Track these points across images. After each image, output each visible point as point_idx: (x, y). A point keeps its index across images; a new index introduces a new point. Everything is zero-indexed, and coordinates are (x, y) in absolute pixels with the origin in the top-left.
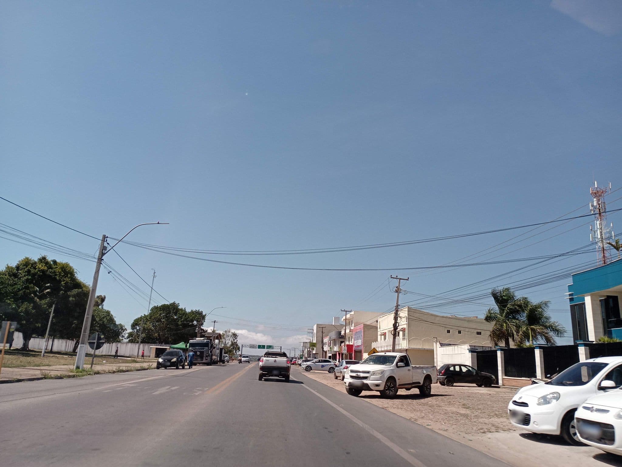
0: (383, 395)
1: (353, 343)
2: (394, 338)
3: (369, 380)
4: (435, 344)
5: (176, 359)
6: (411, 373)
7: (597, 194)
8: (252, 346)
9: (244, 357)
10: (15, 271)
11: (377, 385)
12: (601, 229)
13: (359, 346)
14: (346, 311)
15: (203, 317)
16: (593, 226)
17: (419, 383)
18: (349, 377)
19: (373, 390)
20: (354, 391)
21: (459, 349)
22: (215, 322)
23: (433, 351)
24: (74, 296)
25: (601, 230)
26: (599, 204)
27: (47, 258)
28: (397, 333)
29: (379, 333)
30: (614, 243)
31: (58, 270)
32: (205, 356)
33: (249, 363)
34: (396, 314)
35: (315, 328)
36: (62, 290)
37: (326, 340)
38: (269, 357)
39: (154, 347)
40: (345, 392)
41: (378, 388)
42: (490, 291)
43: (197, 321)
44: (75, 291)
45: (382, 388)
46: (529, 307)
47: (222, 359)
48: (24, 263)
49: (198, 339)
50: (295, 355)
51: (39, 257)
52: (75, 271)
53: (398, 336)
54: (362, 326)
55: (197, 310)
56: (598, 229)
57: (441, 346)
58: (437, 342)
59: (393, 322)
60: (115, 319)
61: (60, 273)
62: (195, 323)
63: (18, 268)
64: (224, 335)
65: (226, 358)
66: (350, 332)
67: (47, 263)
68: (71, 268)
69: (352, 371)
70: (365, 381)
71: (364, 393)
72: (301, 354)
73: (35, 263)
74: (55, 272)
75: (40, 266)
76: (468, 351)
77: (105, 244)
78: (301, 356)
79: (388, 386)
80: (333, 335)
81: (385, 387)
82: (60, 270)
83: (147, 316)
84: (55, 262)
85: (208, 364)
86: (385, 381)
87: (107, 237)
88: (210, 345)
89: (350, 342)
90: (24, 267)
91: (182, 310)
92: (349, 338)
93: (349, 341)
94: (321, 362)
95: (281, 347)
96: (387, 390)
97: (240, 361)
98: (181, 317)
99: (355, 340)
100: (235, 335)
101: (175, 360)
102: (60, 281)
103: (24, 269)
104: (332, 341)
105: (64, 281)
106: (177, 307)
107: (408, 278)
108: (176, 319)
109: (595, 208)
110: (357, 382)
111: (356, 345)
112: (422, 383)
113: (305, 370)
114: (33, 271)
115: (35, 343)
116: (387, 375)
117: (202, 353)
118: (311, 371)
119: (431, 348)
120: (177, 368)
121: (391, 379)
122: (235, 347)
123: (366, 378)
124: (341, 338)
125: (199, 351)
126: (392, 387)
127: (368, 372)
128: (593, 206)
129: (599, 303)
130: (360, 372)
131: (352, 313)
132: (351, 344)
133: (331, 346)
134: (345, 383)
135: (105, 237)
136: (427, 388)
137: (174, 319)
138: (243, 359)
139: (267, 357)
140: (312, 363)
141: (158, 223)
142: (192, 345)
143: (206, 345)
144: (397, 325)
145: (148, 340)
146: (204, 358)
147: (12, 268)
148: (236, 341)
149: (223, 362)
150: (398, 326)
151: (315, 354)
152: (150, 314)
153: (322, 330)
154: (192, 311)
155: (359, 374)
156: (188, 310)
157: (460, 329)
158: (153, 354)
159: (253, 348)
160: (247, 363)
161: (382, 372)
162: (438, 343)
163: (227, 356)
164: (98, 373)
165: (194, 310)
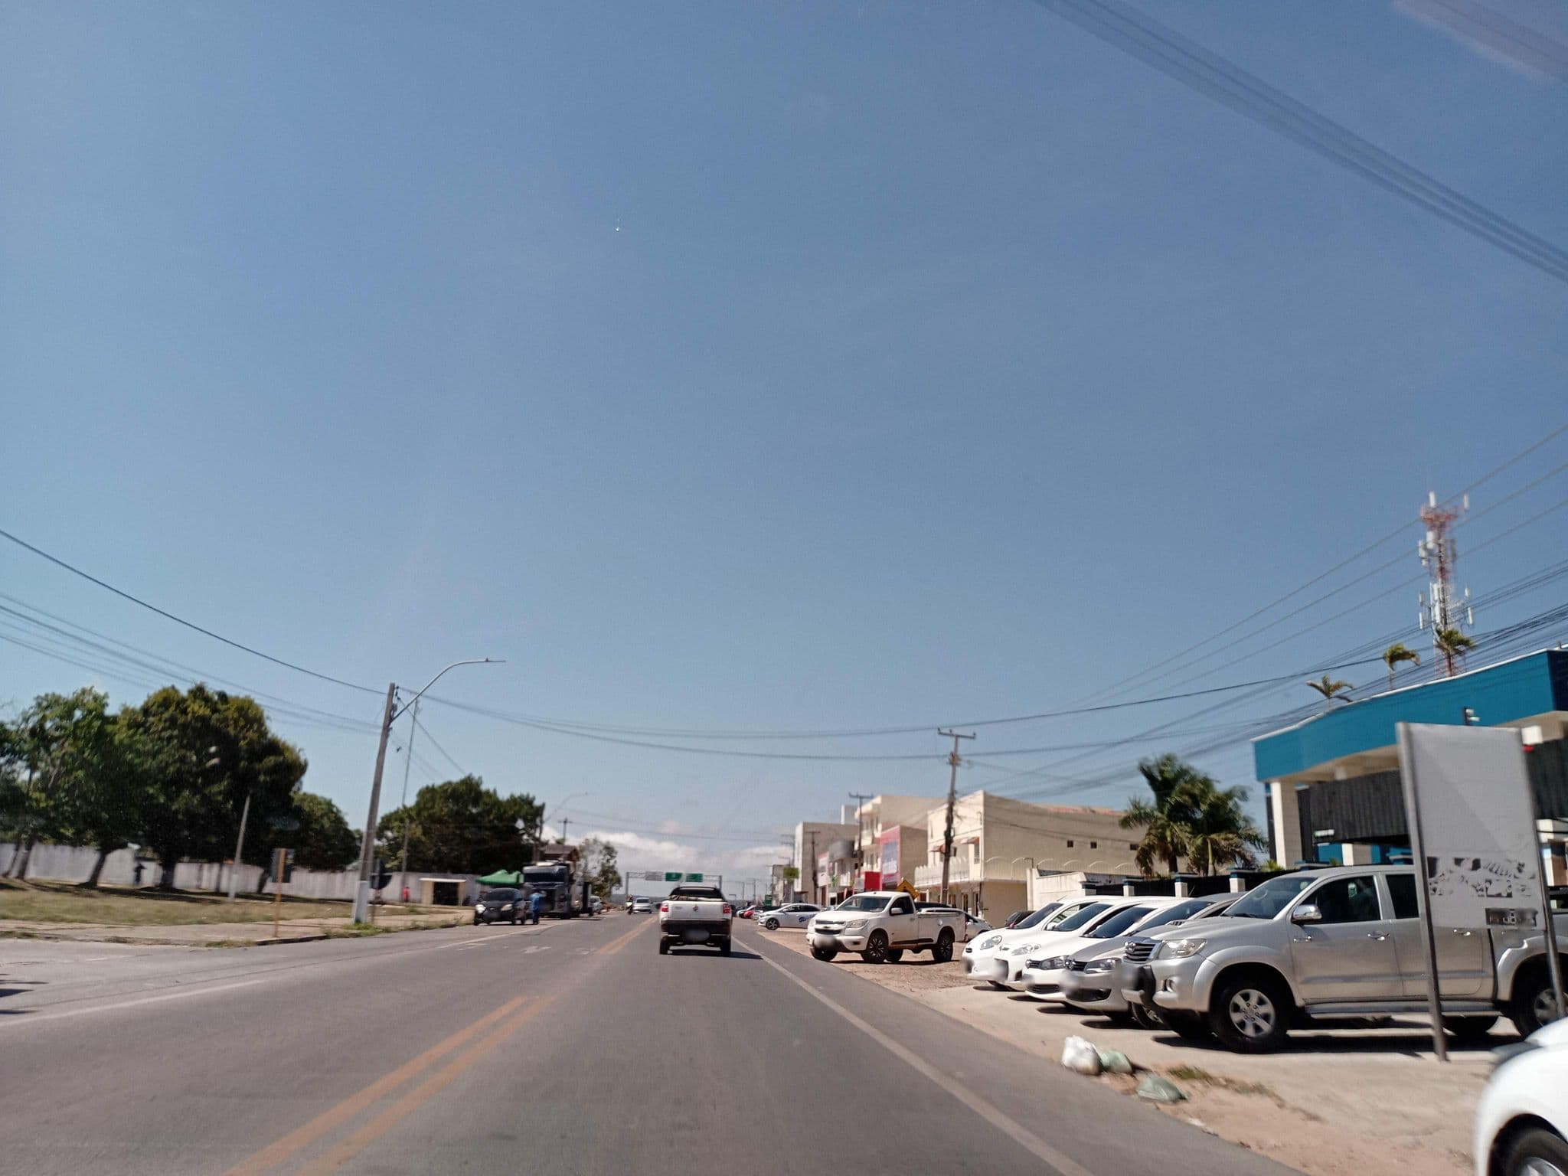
0: (868, 958)
1: (879, 868)
2: (946, 861)
3: (844, 935)
4: (1028, 872)
5: (510, 905)
6: (915, 924)
7: (1438, 523)
8: (652, 877)
9: (639, 901)
10: (140, 718)
11: (856, 943)
12: (1444, 601)
13: (891, 875)
14: (861, 798)
15: (539, 811)
16: (1426, 593)
17: (931, 940)
18: (813, 931)
19: (851, 952)
20: (825, 953)
21: (1068, 881)
22: (565, 822)
23: (1025, 885)
24: (267, 772)
25: (1442, 605)
26: (1440, 545)
27: (207, 689)
28: (952, 850)
29: (930, 848)
30: (1320, 684)
31: (232, 714)
32: (556, 899)
33: (650, 913)
34: (950, 810)
35: (799, 831)
36: (243, 758)
37: (823, 861)
38: (683, 900)
39: (430, 880)
40: (810, 955)
41: (857, 948)
42: (1136, 764)
43: (525, 820)
44: (270, 761)
45: (863, 947)
46: (1211, 798)
47: (589, 906)
48: (160, 699)
49: (541, 865)
50: (754, 895)
51: (191, 686)
52: (266, 713)
53: (955, 855)
54: (897, 827)
55: (525, 794)
56: (1436, 601)
57: (1041, 875)
58: (1033, 867)
59: (944, 827)
60: (347, 819)
61: (236, 721)
62: (520, 824)
63: (146, 711)
64: (583, 849)
65: (596, 904)
66: (873, 842)
67: (207, 700)
68: (257, 708)
69: (818, 922)
70: (838, 937)
71: (840, 956)
72: (769, 893)
73: (184, 700)
74: (226, 719)
75: (196, 708)
76: (1080, 886)
77: (395, 701)
78: (768, 899)
79: (873, 942)
80: (838, 849)
81: (868, 945)
82: (236, 715)
83: (411, 809)
84: (223, 696)
85: (563, 917)
86: (868, 936)
87: (398, 688)
88: (567, 877)
89: (875, 865)
90: (161, 710)
91: (487, 793)
92: (872, 856)
93: (872, 864)
94: (799, 911)
95: (720, 877)
96: (871, 950)
97: (631, 910)
98: (489, 812)
99: (883, 862)
100: (609, 850)
101: (508, 907)
102: (236, 740)
103: (162, 713)
104: (836, 864)
105: (245, 738)
106: (478, 784)
107: (974, 734)
108: (479, 814)
109: (1430, 553)
110: (827, 939)
111: (885, 873)
112: (935, 939)
113: (766, 927)
114: (181, 720)
115: (185, 874)
116: (871, 928)
117: (551, 893)
118: (778, 929)
119: (1021, 879)
120: (514, 924)
121: (879, 934)
122: (610, 875)
123: (838, 932)
124: (854, 857)
125: (544, 890)
126: (881, 946)
127: (842, 923)
128: (1425, 548)
129: (1294, 796)
130: (831, 923)
131: (878, 800)
132: (876, 870)
133: (835, 876)
134: (808, 940)
135: (393, 688)
136: (945, 949)
137: (471, 813)
138: (637, 906)
139: (678, 900)
140: (780, 912)
141: (487, 661)
142: (529, 877)
143: (560, 876)
144: (952, 834)
145: (418, 864)
146: (556, 904)
147: (133, 711)
148: (612, 862)
149: (590, 912)
150: (954, 835)
151: (802, 893)
152: (418, 803)
153: (814, 838)
154: (512, 796)
155: (828, 925)
156: (503, 795)
157: (1071, 838)
158: (428, 896)
159: (654, 879)
160: (645, 915)
161: (864, 923)
162: (1035, 871)
163: (596, 901)
164: (387, 930)
165: (517, 794)
